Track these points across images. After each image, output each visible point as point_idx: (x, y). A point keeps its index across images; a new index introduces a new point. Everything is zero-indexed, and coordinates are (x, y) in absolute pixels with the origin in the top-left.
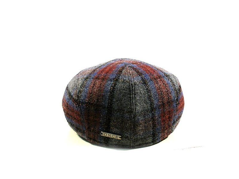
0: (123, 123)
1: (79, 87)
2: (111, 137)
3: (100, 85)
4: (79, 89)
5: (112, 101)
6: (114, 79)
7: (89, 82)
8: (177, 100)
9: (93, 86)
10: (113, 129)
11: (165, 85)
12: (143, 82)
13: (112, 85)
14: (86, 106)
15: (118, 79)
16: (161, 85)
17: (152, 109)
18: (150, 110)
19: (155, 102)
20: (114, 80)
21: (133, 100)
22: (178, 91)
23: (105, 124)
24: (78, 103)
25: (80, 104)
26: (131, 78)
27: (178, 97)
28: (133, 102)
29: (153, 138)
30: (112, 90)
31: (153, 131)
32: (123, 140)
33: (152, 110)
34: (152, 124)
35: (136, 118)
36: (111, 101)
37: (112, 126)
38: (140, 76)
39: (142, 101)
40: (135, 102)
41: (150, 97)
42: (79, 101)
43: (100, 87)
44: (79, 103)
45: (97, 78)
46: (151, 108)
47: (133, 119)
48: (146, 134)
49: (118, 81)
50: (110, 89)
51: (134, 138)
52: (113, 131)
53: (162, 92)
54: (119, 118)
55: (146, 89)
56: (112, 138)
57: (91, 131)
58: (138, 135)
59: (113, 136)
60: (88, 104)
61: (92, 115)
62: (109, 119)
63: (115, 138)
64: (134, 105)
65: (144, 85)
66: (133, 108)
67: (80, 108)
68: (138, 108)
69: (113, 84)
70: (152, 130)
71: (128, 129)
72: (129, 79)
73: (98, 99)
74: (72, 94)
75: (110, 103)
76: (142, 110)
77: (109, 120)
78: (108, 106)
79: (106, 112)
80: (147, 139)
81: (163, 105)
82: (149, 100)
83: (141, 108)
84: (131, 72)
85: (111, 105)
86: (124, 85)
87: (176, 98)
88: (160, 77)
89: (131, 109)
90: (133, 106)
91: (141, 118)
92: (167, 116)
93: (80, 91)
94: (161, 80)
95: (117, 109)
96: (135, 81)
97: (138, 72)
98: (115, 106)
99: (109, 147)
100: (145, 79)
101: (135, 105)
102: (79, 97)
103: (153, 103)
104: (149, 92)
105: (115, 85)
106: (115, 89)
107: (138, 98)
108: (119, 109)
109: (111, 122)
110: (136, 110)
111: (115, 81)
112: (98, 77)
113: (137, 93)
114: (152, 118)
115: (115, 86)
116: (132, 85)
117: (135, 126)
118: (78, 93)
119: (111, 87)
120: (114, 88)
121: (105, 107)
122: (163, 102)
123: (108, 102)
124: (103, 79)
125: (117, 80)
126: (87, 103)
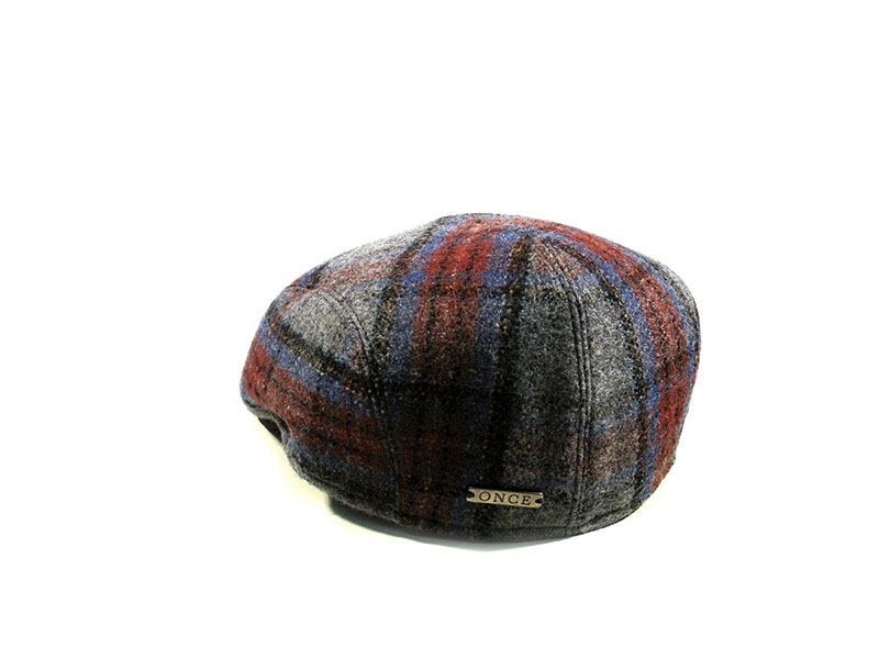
0: (552, 445)
1: (370, 328)
2: (506, 502)
3: (459, 315)
4: (371, 339)
6: (505, 290)
7: (407, 309)
9: (432, 322)
10: (516, 470)
11: (664, 297)
12: (607, 294)
13: (505, 312)
15: (523, 287)
16: (653, 300)
17: (641, 388)
18: (635, 391)
19: (647, 362)
20: (507, 293)
21: (585, 359)
23: (484, 457)
24: (374, 390)
25: (386, 394)
26: (568, 282)
28: (585, 367)
29: (635, 489)
30: (508, 332)
31: (639, 463)
32: (548, 509)
33: (639, 391)
34: (639, 440)
35: (594, 423)
36: (509, 370)
37: (513, 463)
38: (590, 271)
39: (611, 359)
40: (591, 367)
41: (631, 345)
42: (379, 382)
43: (459, 323)
44: (382, 391)
45: (437, 290)
46: (636, 385)
47: (586, 428)
48: (619, 479)
49: (522, 295)
50: (501, 327)
51: (583, 498)
52: (514, 481)
53: (660, 323)
54: (536, 431)
55: (618, 316)
56: (506, 507)
57: (422, 490)
58: (597, 486)
59: (514, 499)
60: (420, 389)
61: (433, 431)
62: (501, 438)
63: (519, 504)
64: (589, 378)
65: (612, 304)
66: (587, 387)
67: (386, 408)
68: (600, 388)
69: (506, 307)
70: (636, 463)
71: (569, 467)
72: (563, 285)
73: (457, 369)
74: (341, 357)
75: (504, 378)
76: (611, 393)
77: (500, 442)
78: (496, 391)
79: (491, 412)
80: (620, 495)
81: (666, 368)
82: (630, 356)
83: (608, 386)
84: (559, 258)
85: (509, 384)
86: (552, 309)
88: (642, 272)
89: (581, 391)
90: (586, 381)
91: (608, 423)
93: (379, 346)
94: (649, 282)
96: (586, 290)
97: (580, 259)
98: (524, 389)
99: (490, 542)
100: (607, 280)
101: (593, 376)
102: (377, 365)
103: (641, 366)
104: (628, 326)
105: (516, 311)
106: (518, 324)
107: (599, 353)
109: (508, 448)
110: (594, 394)
111: (513, 295)
112: (438, 285)
113: (597, 333)
114: (640, 419)
115: (517, 316)
116: (579, 305)
117: (589, 453)
118: (371, 352)
119: (501, 320)
120: (513, 323)
121: (486, 396)
122: (665, 359)
124: (463, 294)
125: (518, 293)
126: (417, 385)
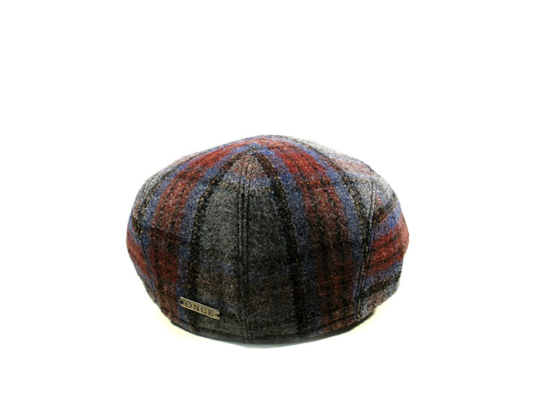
2: (200, 311)
3: (183, 191)
4: (145, 198)
5: (199, 229)
6: (211, 180)
8: (366, 241)
9: (170, 194)
10: (203, 293)
11: (334, 204)
12: (273, 192)
13: (204, 193)
14: (152, 236)
15: (220, 180)
16: (320, 203)
17: (293, 257)
18: (287, 259)
19: (302, 241)
20: (210, 183)
22: (371, 221)
23: (186, 280)
24: (137, 228)
25: (142, 232)
26: (245, 181)
27: (368, 234)
28: (242, 236)
29: (298, 325)
30: (202, 206)
31: (297, 308)
32: (225, 322)
33: (292, 260)
34: (293, 292)
35: (250, 273)
37: (201, 287)
38: (269, 177)
39: (266, 235)
40: (248, 237)
41: (287, 228)
42: (140, 224)
43: (181, 196)
44: (141, 230)
45: (183, 176)
46: (288, 255)
47: (244, 275)
48: (278, 314)
49: (217, 185)
50: (199, 202)
51: (248, 320)
52: (204, 299)
53: (320, 219)
54: (213, 271)
55: (277, 208)
56: (202, 315)
57: (164, 293)
58: (257, 315)
59: (204, 310)
60: (156, 231)
61: (162, 259)
62: (194, 270)
63: (207, 314)
64: (246, 244)
65: (275, 200)
66: (243, 249)
67: (141, 239)
68: (255, 251)
69: (206, 191)
70: (293, 307)
71: (234, 298)
72: (240, 183)
73: (173, 223)
75: (196, 234)
76: (264, 257)
77: (194, 273)
78: (191, 241)
79: (189, 253)
80: (282, 325)
81: (324, 249)
82: (283, 235)
83: (262, 252)
84: (250, 166)
85: (198, 238)
86: (227, 196)
87: (361, 237)
88: (325, 183)
89: (238, 251)
90: (243, 246)
91: (262, 276)
92: (337, 279)
93: (145, 203)
94: (325, 191)
95: (209, 250)
96: (254, 188)
97: (268, 168)
98: (206, 244)
100: (280, 184)
101: (249, 243)
102: (141, 214)
103: (295, 243)
104: (286, 215)
105: (210, 195)
107: (255, 229)
108: (213, 250)
109: (198, 277)
110: (249, 255)
111: (213, 184)
112: (186, 173)
113: (255, 216)
114: (292, 278)
115: (209, 197)
116: (243, 195)
117: (248, 292)
118: (141, 206)
119: (200, 198)
120: (206, 201)
121: (186, 243)
122: (322, 244)
123: (193, 232)
124: (192, 179)
126: (154, 229)
